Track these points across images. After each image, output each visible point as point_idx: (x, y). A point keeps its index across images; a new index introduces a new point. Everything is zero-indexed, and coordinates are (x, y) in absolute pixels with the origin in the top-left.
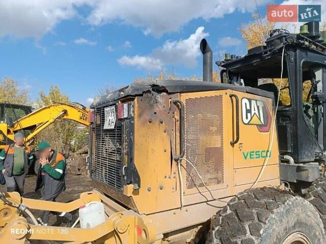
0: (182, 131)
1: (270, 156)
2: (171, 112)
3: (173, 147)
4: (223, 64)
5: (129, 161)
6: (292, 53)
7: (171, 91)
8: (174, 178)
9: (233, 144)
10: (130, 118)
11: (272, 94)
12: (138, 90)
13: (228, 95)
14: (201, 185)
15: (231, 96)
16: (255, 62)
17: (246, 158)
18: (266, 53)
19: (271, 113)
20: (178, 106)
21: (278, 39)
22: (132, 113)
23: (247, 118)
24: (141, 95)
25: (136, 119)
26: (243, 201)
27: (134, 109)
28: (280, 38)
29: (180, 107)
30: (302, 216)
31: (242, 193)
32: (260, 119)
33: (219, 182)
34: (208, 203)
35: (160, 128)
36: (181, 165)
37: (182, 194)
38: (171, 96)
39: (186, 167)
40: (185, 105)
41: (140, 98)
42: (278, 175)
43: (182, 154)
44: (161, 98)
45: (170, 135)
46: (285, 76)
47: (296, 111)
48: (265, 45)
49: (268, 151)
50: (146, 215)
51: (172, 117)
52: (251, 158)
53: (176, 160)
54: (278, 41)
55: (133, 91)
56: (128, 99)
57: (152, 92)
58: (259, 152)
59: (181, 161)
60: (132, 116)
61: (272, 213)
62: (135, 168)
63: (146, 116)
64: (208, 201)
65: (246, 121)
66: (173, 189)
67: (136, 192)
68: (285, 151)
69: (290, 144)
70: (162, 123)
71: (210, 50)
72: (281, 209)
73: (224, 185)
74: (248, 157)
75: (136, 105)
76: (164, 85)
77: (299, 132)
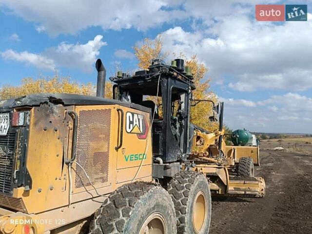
0: (75, 138)
1: (145, 158)
2: (65, 122)
3: (66, 151)
4: (115, 80)
5: (22, 165)
6: (165, 80)
7: (67, 104)
8: (65, 179)
9: (117, 149)
10: (26, 126)
11: (150, 110)
12: (36, 101)
13: (116, 109)
14: (89, 184)
15: (118, 110)
16: (140, 82)
17: (127, 161)
18: (148, 77)
19: (148, 125)
20: (72, 117)
21: (157, 67)
22: (27, 121)
23: (130, 128)
24: (39, 106)
25: (31, 127)
26: (120, 193)
27: (30, 118)
28: (158, 67)
29: (74, 118)
30: (160, 200)
31: (120, 187)
32: (140, 129)
33: (103, 181)
34: (94, 199)
35: (54, 135)
36: (71, 168)
37: (71, 193)
38: (67, 107)
39: (75, 170)
40: (79, 115)
41: (37, 108)
42: (151, 173)
43: (73, 158)
44: (57, 108)
45: (63, 142)
46: (160, 95)
47: (166, 124)
48: (148, 70)
49: (144, 154)
50: (36, 214)
51: (66, 125)
52: (130, 160)
53: (67, 164)
54: (157, 69)
55: (30, 102)
56: (25, 108)
57: (49, 103)
58: (137, 155)
59: (71, 164)
60: (28, 124)
61: (139, 199)
62: (27, 172)
63: (42, 124)
64: (93, 198)
65: (129, 131)
66: (63, 189)
67: (26, 193)
68: (157, 154)
69: (161, 149)
70: (56, 131)
71: (103, 69)
72: (146, 196)
73: (108, 183)
74: (129, 159)
75: (33, 114)
76: (61, 98)
77: (167, 140)
